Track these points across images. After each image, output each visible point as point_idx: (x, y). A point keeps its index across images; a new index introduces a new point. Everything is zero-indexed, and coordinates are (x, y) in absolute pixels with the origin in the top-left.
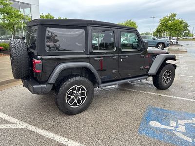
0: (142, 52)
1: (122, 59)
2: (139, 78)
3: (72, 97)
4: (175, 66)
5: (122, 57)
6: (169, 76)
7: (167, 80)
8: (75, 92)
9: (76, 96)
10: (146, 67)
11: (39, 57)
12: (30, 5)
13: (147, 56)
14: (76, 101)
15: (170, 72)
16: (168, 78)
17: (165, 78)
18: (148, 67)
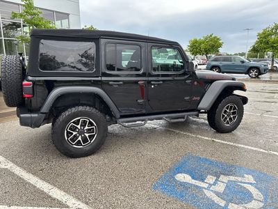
0: (186, 77)
1: (154, 85)
3: (74, 133)
5: (152, 82)
6: (234, 113)
7: (230, 119)
8: (79, 127)
9: (81, 133)
10: (195, 98)
11: (30, 78)
12: (68, 14)
13: (196, 83)
14: (80, 138)
15: (235, 108)
16: (232, 116)
17: (226, 116)
18: (199, 98)
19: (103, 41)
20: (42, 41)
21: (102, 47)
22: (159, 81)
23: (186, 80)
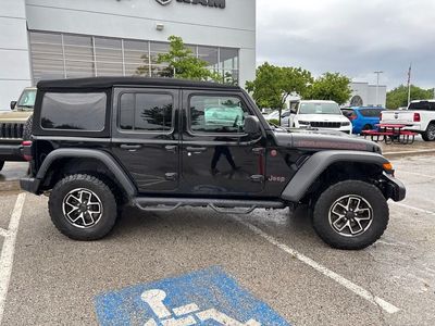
1: (191, 151)
2: (248, 202)
3: (75, 208)
4: (398, 194)
5: (188, 148)
6: (363, 214)
10: (273, 178)
12: (238, 49)
13: (274, 152)
14: (81, 216)
15: (363, 205)
16: (358, 220)
17: (341, 216)
18: (283, 179)
19: (116, 91)
20: (47, 94)
21: (115, 99)
22: (200, 146)
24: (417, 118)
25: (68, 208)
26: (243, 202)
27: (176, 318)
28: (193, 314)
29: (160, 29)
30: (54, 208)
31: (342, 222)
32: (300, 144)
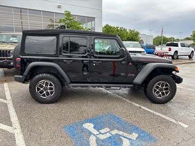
1: (95, 63)
2: (119, 85)
3: (42, 89)
6: (166, 89)
10: (130, 75)
12: (94, 18)
13: (130, 64)
14: (45, 92)
15: (167, 85)
16: (164, 91)
17: (158, 90)
19: (61, 36)
22: (99, 61)
23: (122, 61)
24: (170, 50)
25: (38, 89)
26: (117, 85)
27: (102, 134)
28: (109, 132)
29: (59, 7)
30: (32, 89)
31: (158, 92)
32: (141, 60)
